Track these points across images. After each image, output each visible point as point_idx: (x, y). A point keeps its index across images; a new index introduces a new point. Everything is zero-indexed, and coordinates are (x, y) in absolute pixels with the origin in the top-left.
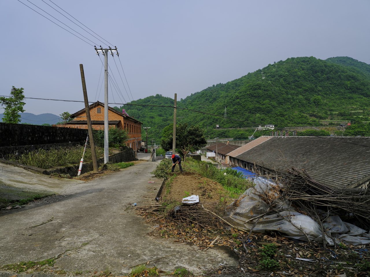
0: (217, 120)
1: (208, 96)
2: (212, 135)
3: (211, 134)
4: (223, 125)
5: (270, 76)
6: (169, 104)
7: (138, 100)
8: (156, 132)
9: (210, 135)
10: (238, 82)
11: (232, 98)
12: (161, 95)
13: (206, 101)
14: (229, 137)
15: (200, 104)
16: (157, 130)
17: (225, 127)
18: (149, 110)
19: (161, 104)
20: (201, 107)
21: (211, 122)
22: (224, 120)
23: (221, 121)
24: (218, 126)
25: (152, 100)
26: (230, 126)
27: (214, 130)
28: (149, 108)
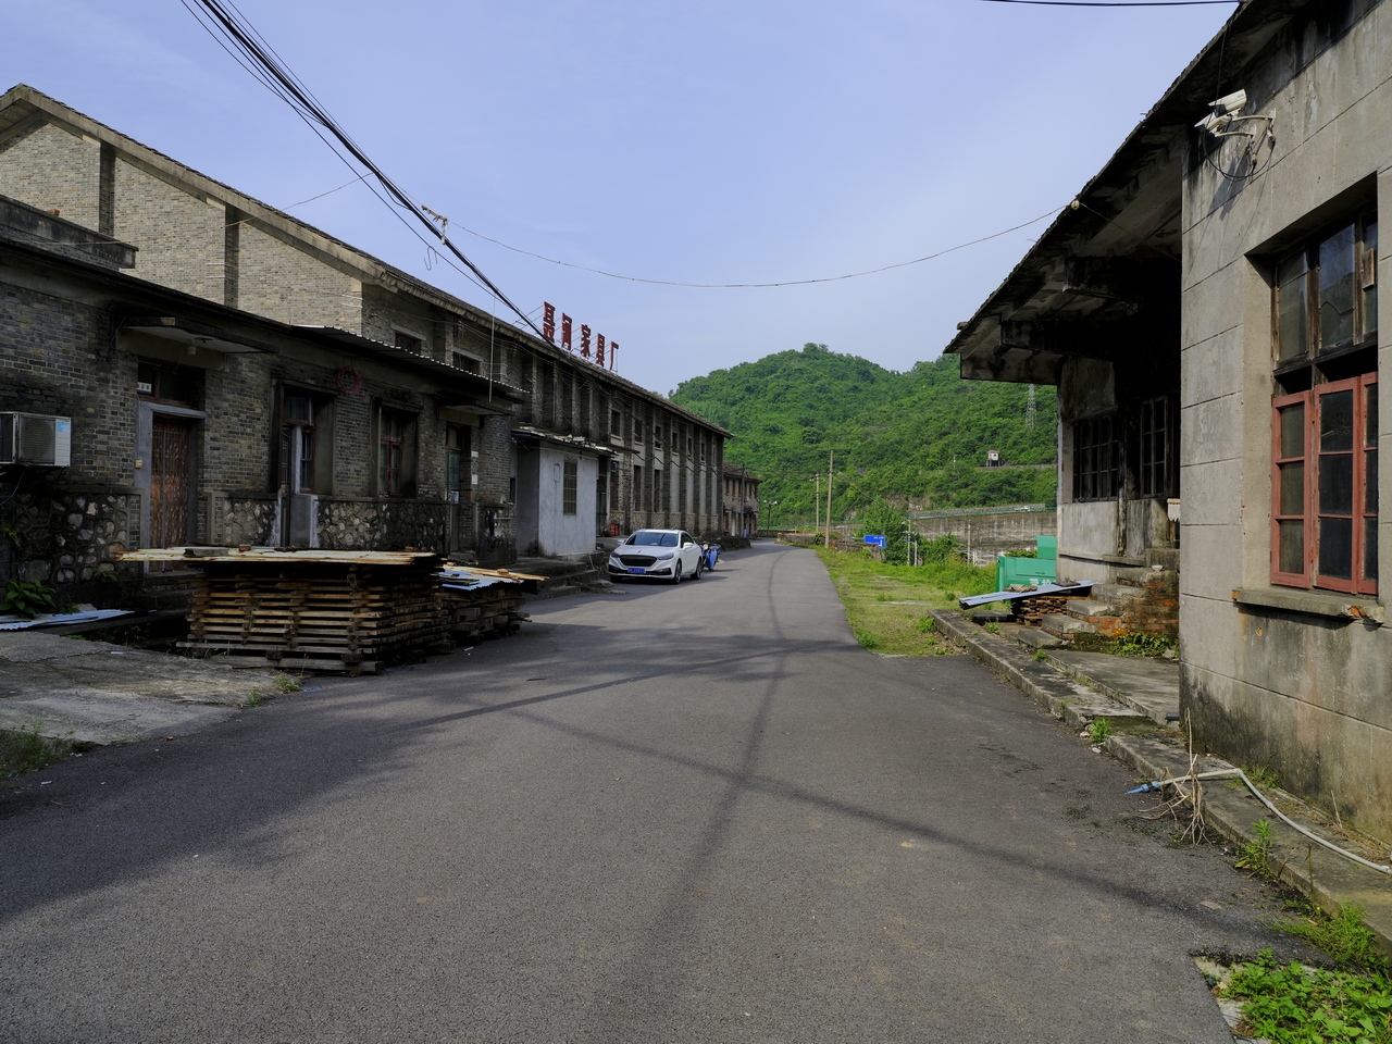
0: (994, 433)
2: (963, 490)
3: (961, 488)
4: (1014, 452)
6: (849, 383)
7: (735, 368)
8: (769, 480)
9: (954, 490)
12: (823, 346)
14: (1030, 499)
17: (1022, 458)
18: (769, 402)
19: (817, 379)
20: (965, 388)
21: (972, 442)
22: (1021, 431)
23: (1008, 437)
24: (994, 456)
25: (784, 366)
26: (1044, 456)
27: (978, 470)
28: (770, 396)
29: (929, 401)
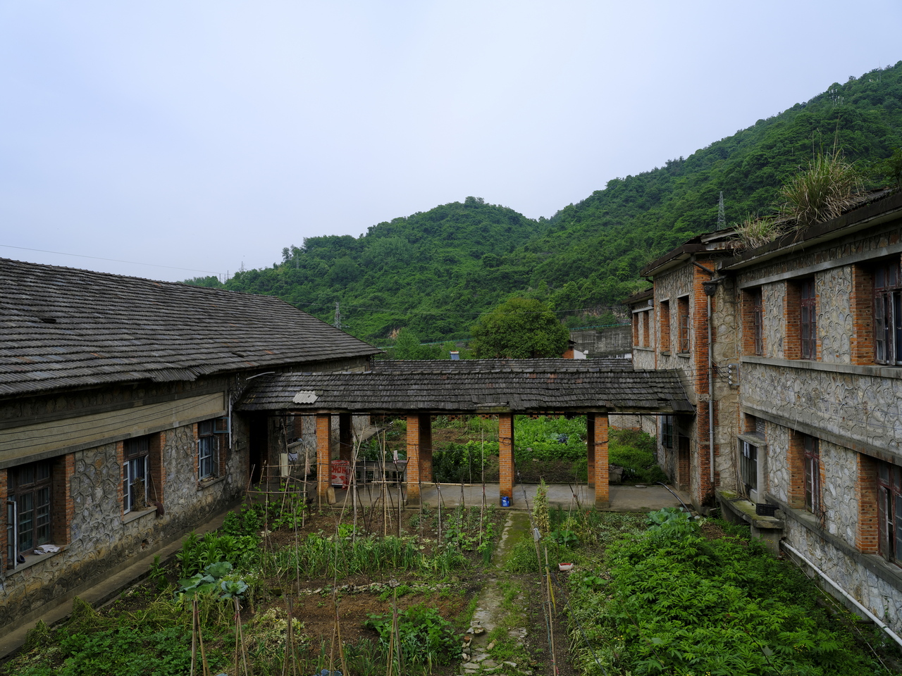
1: (631, 190)
5: (865, 99)
6: (504, 225)
7: (412, 216)
8: (463, 298)
10: (729, 145)
11: (740, 166)
12: (480, 199)
13: (624, 204)
15: (607, 213)
16: (466, 292)
18: (444, 239)
19: (480, 222)
25: (452, 214)
28: (445, 235)
29: (582, 232)
